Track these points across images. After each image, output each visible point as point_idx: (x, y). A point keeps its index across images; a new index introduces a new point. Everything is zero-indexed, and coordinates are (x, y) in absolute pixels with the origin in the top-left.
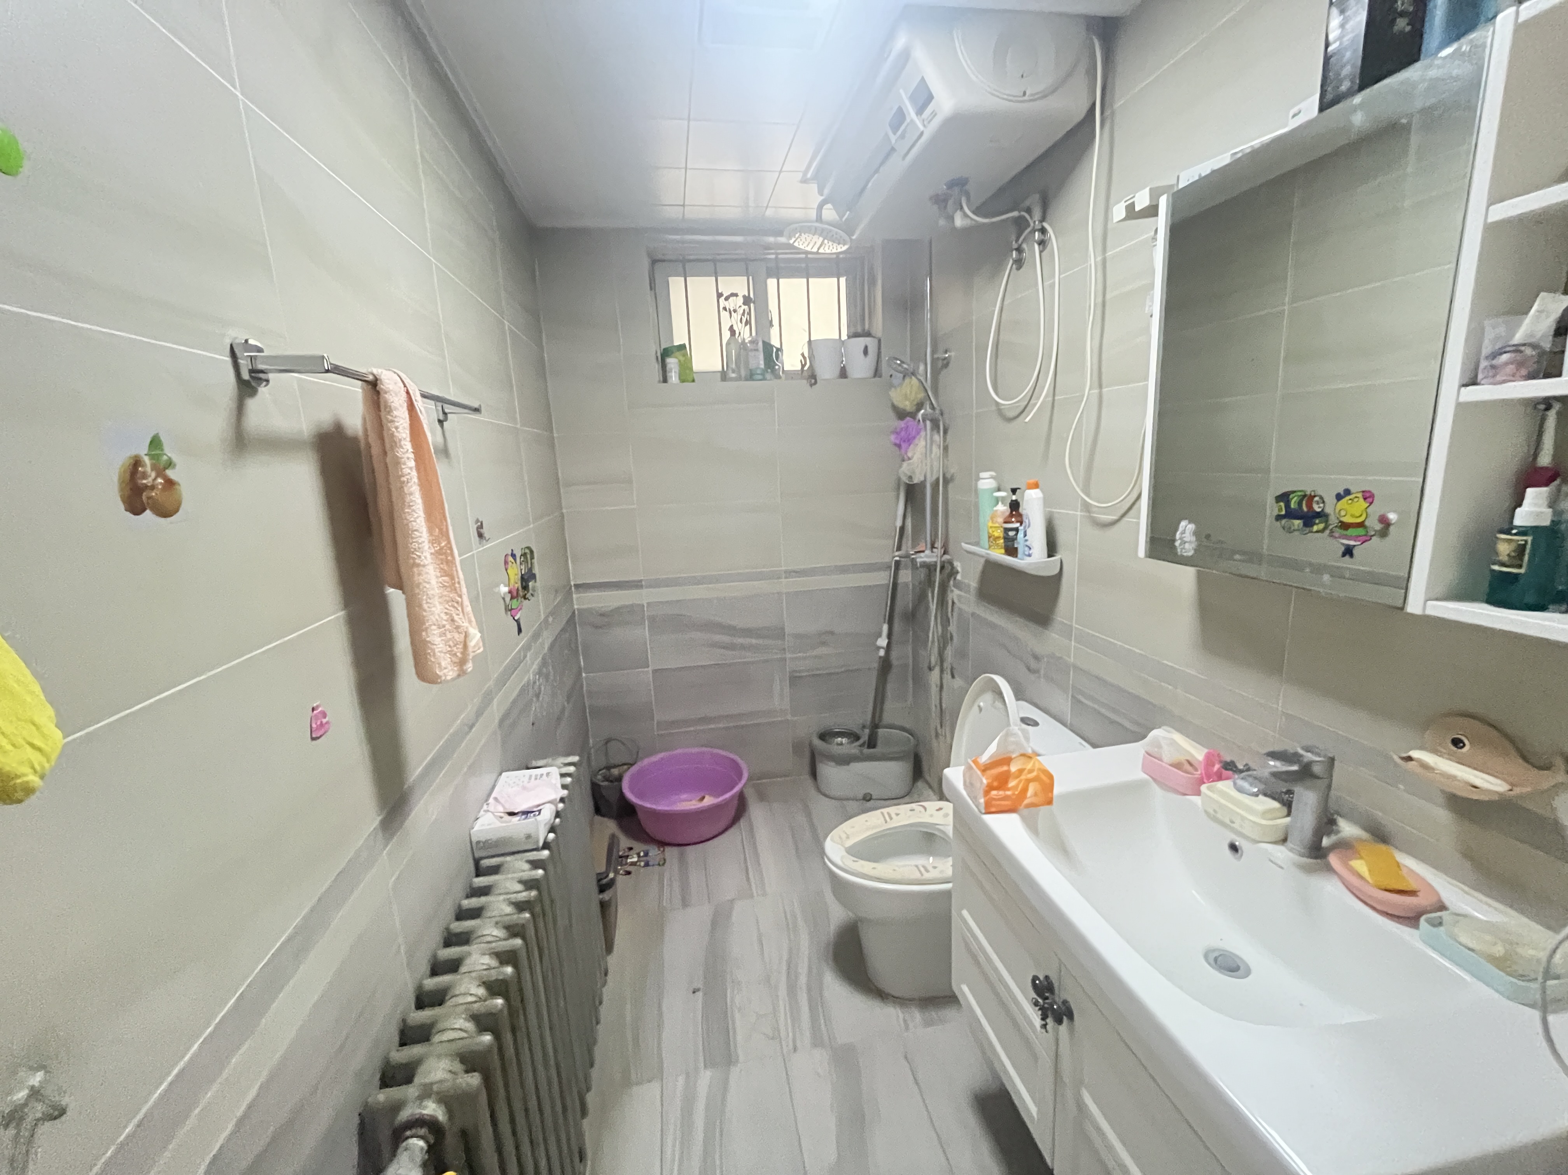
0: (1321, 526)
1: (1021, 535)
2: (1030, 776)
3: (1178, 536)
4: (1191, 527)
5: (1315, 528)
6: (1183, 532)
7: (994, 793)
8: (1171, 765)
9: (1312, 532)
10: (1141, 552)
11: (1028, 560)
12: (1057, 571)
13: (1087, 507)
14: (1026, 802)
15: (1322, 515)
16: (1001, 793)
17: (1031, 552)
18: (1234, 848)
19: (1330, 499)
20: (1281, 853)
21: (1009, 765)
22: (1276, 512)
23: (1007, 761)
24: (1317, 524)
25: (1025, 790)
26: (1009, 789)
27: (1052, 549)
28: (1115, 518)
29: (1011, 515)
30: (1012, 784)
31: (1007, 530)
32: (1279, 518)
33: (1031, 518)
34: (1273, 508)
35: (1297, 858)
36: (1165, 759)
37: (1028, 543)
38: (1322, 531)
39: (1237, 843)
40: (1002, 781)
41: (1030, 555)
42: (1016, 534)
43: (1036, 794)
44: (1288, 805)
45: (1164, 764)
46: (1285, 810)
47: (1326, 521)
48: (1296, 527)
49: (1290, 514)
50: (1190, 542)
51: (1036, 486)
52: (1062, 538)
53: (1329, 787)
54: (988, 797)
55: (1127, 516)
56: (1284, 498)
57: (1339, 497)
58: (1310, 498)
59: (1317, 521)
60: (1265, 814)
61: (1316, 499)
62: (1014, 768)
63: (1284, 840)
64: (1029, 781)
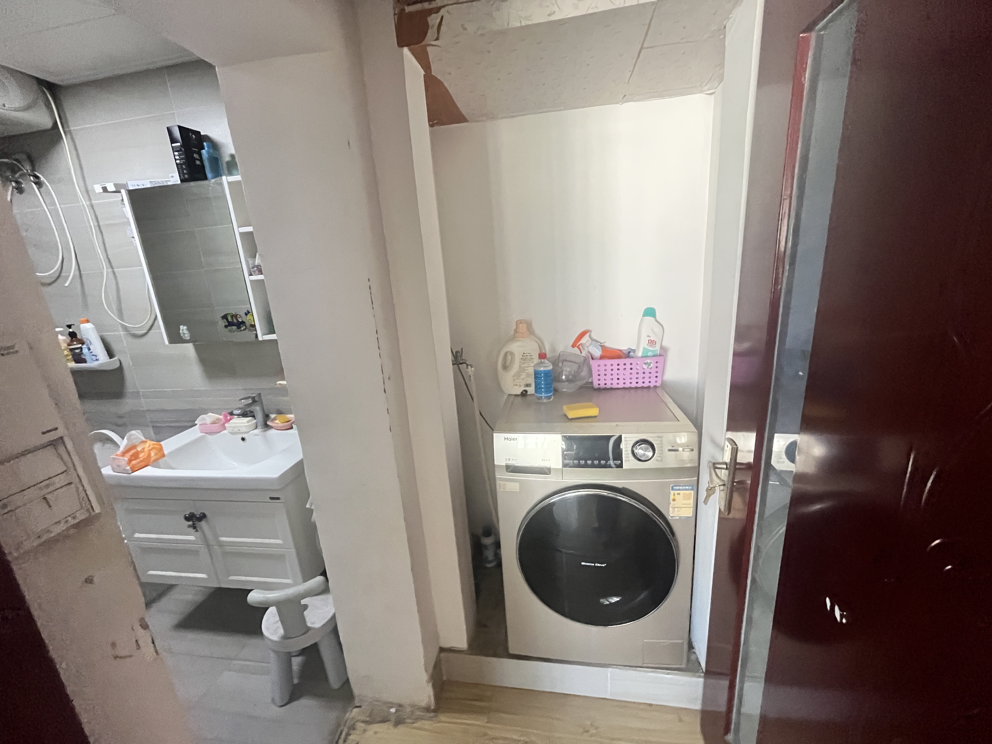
0: (244, 327)
1: (85, 351)
2: (150, 448)
3: (181, 332)
4: (185, 327)
5: (242, 329)
6: (183, 330)
7: (134, 462)
8: (211, 424)
9: (241, 330)
10: (167, 342)
11: (96, 363)
12: (118, 365)
13: (125, 328)
14: (152, 459)
15: (243, 323)
16: (138, 460)
17: (97, 358)
18: (243, 439)
19: (243, 315)
20: (256, 431)
21: (136, 449)
22: (224, 324)
23: (134, 447)
24: (242, 327)
25: (149, 455)
26: (140, 458)
27: (111, 354)
28: (145, 331)
29: (72, 341)
30: (141, 455)
31: (71, 350)
32: (226, 327)
33: (90, 339)
34: (223, 323)
35: (262, 430)
36: (208, 423)
37: (93, 354)
38: (245, 329)
39: (244, 437)
40: (135, 456)
41: (97, 360)
42: (82, 350)
43: (156, 454)
44: (254, 416)
45: (208, 425)
46: (254, 418)
47: (245, 326)
48: (234, 330)
49: (230, 324)
50: (187, 334)
51: (88, 321)
52: (115, 347)
53: (262, 402)
54: (131, 465)
55: (153, 329)
56: (225, 317)
57: (246, 314)
58: (236, 316)
59: (242, 326)
60: (248, 422)
61: (238, 316)
62: (139, 449)
63: (256, 428)
64: (150, 450)
